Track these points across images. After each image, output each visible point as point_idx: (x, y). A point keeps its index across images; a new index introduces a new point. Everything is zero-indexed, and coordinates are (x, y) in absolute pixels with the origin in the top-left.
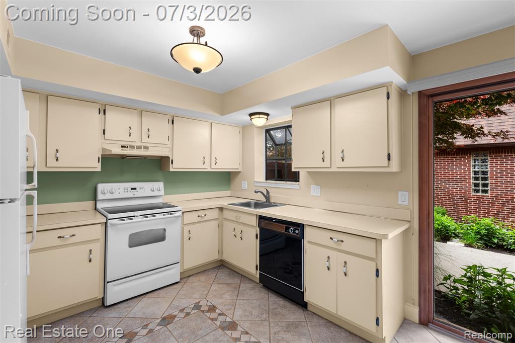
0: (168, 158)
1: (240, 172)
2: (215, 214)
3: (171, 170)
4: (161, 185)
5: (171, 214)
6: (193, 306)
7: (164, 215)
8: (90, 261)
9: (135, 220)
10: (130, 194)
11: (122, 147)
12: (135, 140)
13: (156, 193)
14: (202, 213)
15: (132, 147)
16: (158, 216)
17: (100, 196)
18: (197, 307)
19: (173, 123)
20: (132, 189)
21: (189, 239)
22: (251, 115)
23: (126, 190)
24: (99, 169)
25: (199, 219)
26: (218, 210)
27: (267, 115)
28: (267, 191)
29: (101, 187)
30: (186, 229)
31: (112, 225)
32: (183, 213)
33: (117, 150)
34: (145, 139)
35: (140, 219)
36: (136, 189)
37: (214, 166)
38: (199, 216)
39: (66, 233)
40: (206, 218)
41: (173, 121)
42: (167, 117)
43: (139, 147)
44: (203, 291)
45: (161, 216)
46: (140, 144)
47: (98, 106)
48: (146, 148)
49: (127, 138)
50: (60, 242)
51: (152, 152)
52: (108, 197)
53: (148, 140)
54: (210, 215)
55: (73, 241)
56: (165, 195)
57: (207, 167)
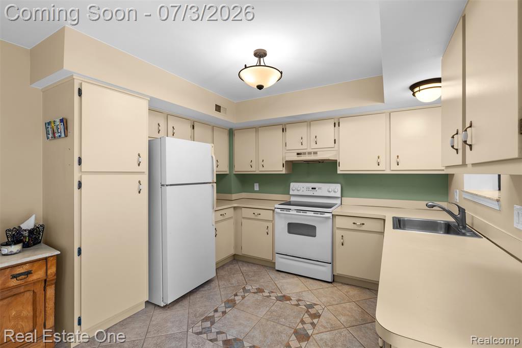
0: (335, 161)
1: (453, 175)
2: (378, 226)
5: (320, 214)
6: (308, 303)
7: (314, 213)
8: (268, 234)
9: (291, 212)
10: (311, 193)
11: (298, 154)
12: (305, 148)
13: (332, 194)
14: (359, 222)
15: (305, 153)
16: (309, 214)
17: (291, 192)
18: (311, 306)
19: (339, 125)
20: (312, 188)
21: (343, 244)
23: (308, 189)
24: (284, 172)
25: (354, 227)
29: (293, 185)
30: (339, 234)
31: (277, 213)
32: (333, 215)
33: (295, 158)
34: (314, 145)
35: (295, 212)
36: (315, 189)
37: (395, 167)
38: (354, 223)
39: (257, 212)
40: (363, 228)
41: (339, 123)
42: (333, 121)
43: (310, 153)
44: (335, 301)
45: (312, 214)
46: (309, 150)
47: (282, 127)
48: (315, 153)
50: (254, 216)
51: (321, 156)
52: (296, 193)
53: (316, 146)
54: (369, 225)
55: (259, 217)
56: (342, 196)
57: (385, 169)
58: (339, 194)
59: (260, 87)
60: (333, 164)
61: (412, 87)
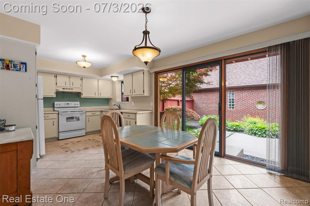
0: (80, 93)
1: (111, 98)
2: (99, 113)
3: (82, 97)
4: (78, 103)
5: (81, 112)
7: (79, 112)
8: (54, 125)
9: (68, 113)
10: (67, 106)
11: (63, 89)
12: (68, 86)
13: (77, 106)
14: (94, 113)
15: (67, 89)
16: (76, 112)
17: (56, 106)
19: (82, 80)
20: (67, 104)
21: (89, 121)
22: (112, 77)
23: (65, 104)
24: (55, 96)
25: (92, 115)
27: (118, 77)
28: (119, 105)
29: (56, 103)
30: (87, 118)
31: (60, 114)
32: (86, 112)
33: (61, 90)
34: (71, 86)
35: (70, 113)
36: (69, 104)
37: (99, 96)
38: (92, 113)
39: (46, 115)
41: (82, 79)
42: (80, 78)
43: (69, 89)
47: (54, 75)
48: (72, 89)
49: (66, 86)
51: (74, 90)
52: (58, 106)
53: (73, 86)
54: (97, 113)
55: (48, 118)
57: (97, 96)
58: (79, 106)
59: (84, 67)
60: (78, 94)
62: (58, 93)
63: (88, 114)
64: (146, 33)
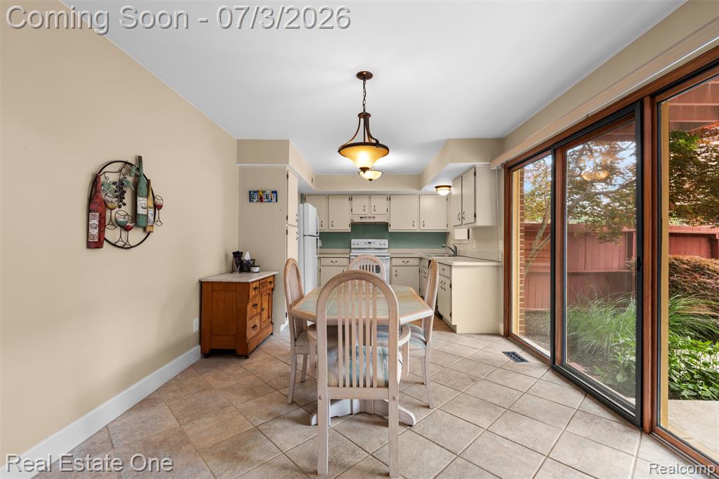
0: (387, 223)
1: (449, 233)
2: (416, 262)
3: (390, 231)
4: (386, 241)
5: (383, 258)
10: (368, 246)
11: (361, 218)
12: (367, 213)
13: (383, 246)
14: (406, 260)
15: (366, 217)
17: (352, 246)
19: (390, 200)
20: (368, 243)
21: (396, 276)
23: (365, 243)
24: (350, 231)
25: (403, 264)
26: (418, 259)
27: (449, 187)
28: (456, 248)
29: (353, 241)
30: (394, 269)
31: (353, 259)
32: (391, 258)
33: (357, 220)
34: (373, 212)
36: (370, 243)
38: (404, 262)
39: (334, 260)
40: (408, 264)
41: (390, 198)
42: (386, 197)
43: (370, 217)
46: (370, 215)
47: (348, 197)
48: (374, 217)
49: (363, 213)
50: (331, 264)
51: (377, 220)
52: (356, 246)
53: (375, 213)
54: (412, 262)
55: (336, 264)
56: (389, 248)
57: (417, 229)
58: (387, 246)
59: (371, 180)
60: (386, 225)
61: (437, 187)
62: (353, 225)
63: (395, 262)
64: (365, 116)
